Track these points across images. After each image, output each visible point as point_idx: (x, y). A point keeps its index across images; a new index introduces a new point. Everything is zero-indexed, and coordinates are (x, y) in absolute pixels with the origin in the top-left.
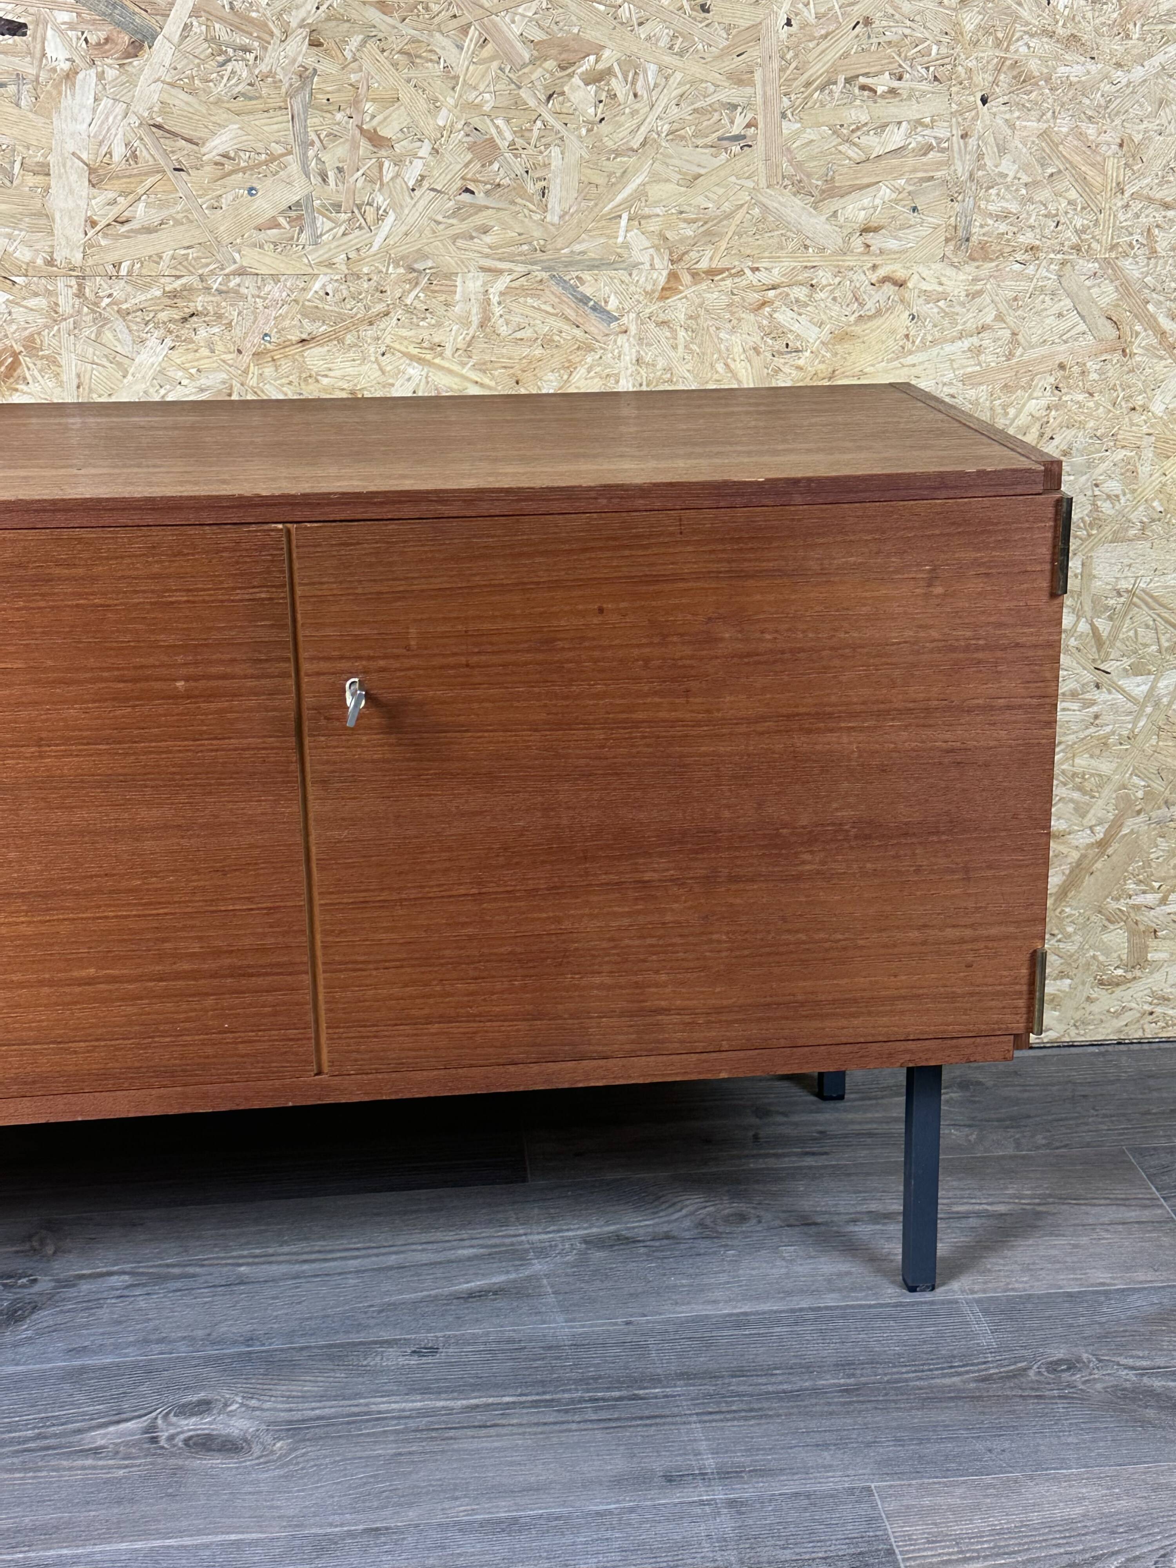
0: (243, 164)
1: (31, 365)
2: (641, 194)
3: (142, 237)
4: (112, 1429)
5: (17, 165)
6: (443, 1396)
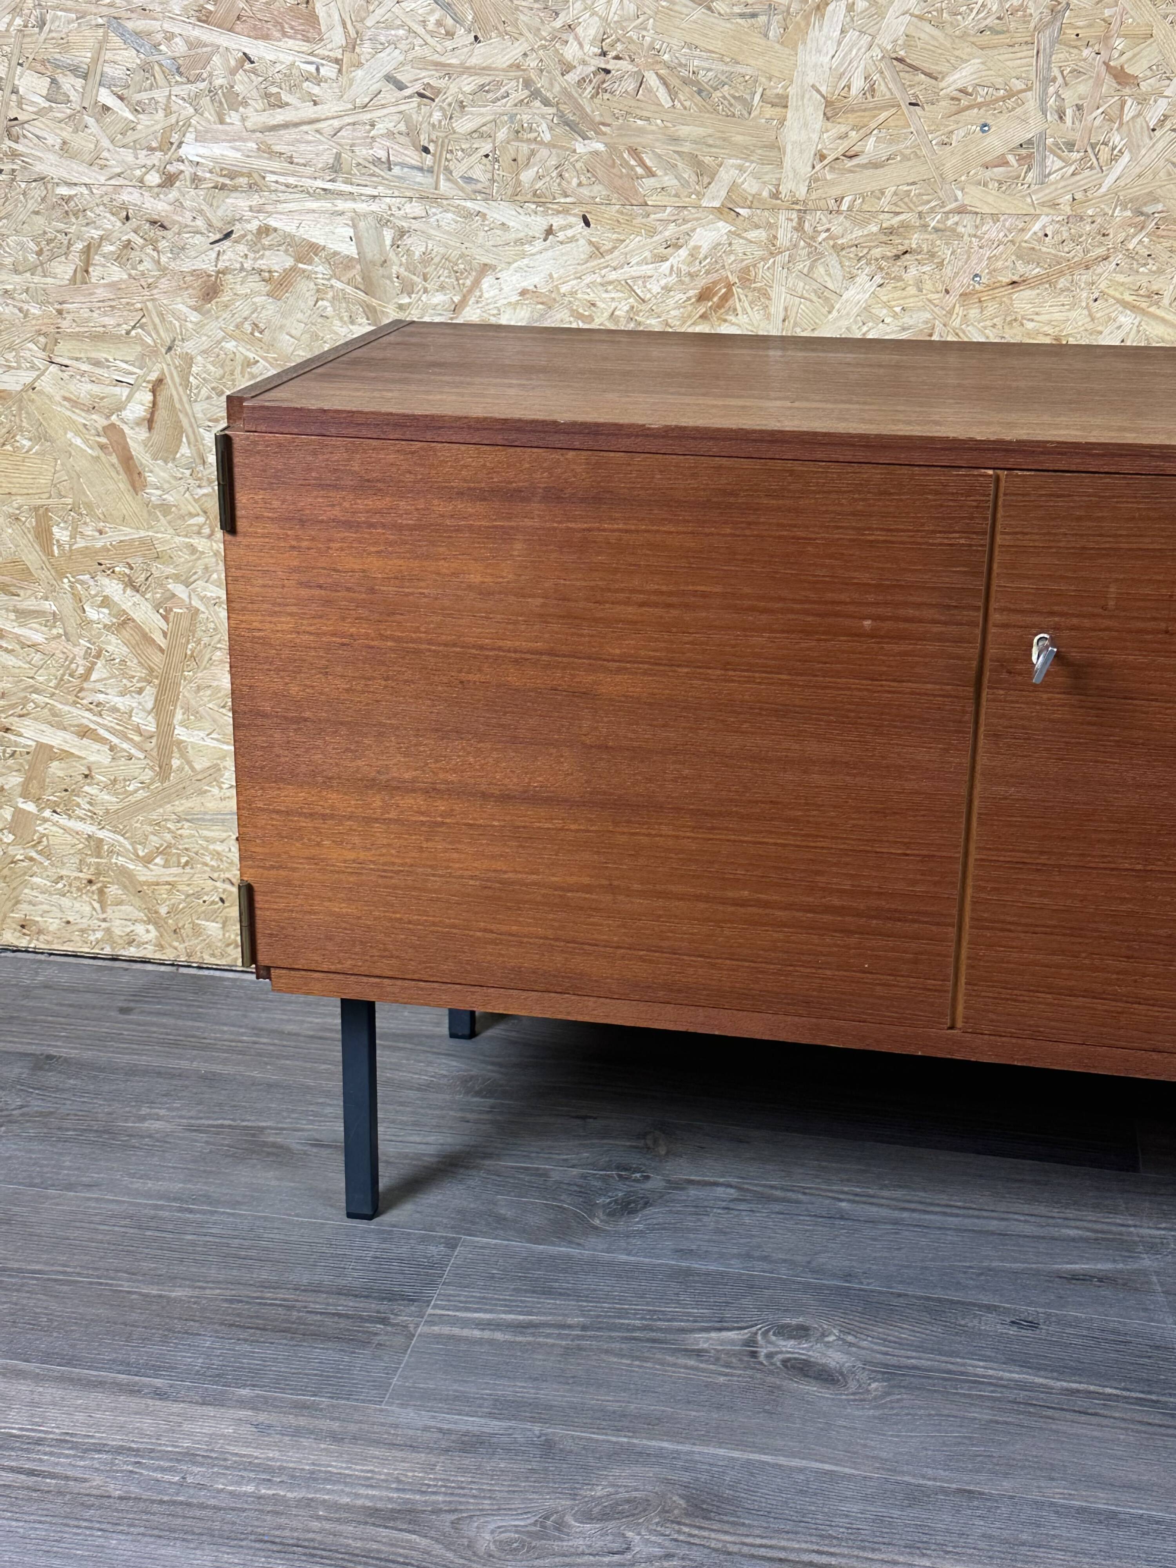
0: (979, 100)
1: (743, 297)
3: (867, 172)
4: (713, 1335)
5: (757, 97)
6: (1042, 1373)
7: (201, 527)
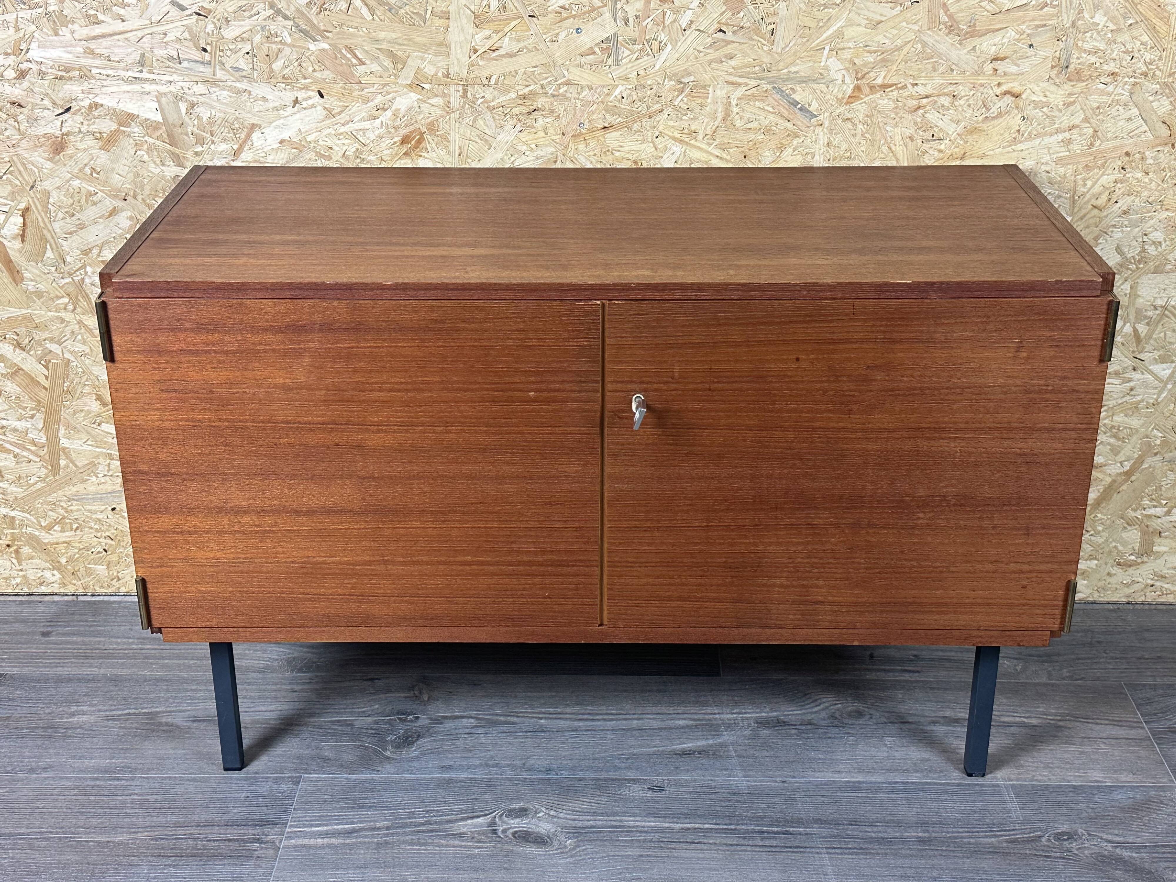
0: (574, 13)
1: (431, 141)
2: (839, 34)
3: (505, 60)
4: (469, 822)
5: (429, 12)
6: (667, 820)
7: (66, 305)
